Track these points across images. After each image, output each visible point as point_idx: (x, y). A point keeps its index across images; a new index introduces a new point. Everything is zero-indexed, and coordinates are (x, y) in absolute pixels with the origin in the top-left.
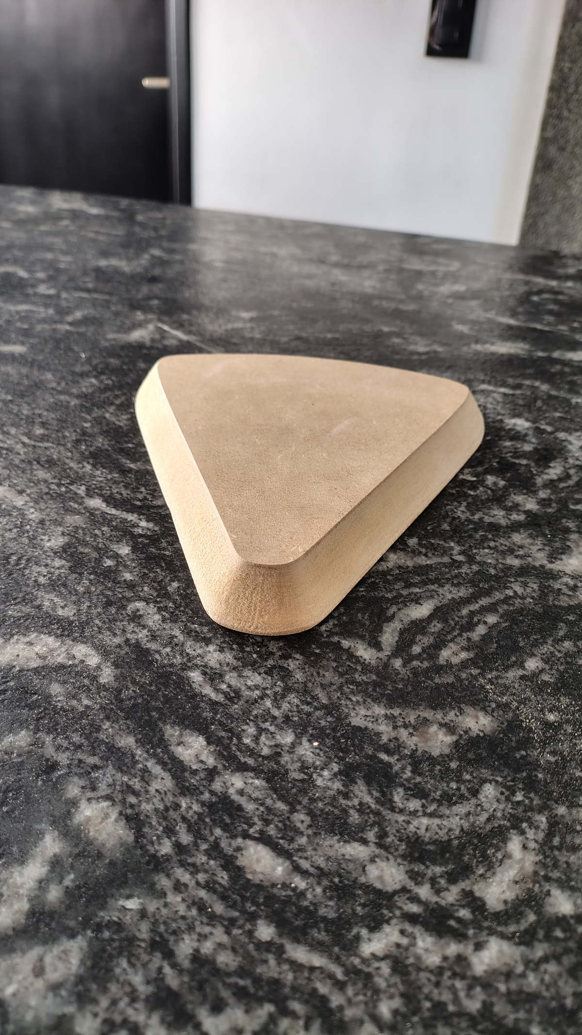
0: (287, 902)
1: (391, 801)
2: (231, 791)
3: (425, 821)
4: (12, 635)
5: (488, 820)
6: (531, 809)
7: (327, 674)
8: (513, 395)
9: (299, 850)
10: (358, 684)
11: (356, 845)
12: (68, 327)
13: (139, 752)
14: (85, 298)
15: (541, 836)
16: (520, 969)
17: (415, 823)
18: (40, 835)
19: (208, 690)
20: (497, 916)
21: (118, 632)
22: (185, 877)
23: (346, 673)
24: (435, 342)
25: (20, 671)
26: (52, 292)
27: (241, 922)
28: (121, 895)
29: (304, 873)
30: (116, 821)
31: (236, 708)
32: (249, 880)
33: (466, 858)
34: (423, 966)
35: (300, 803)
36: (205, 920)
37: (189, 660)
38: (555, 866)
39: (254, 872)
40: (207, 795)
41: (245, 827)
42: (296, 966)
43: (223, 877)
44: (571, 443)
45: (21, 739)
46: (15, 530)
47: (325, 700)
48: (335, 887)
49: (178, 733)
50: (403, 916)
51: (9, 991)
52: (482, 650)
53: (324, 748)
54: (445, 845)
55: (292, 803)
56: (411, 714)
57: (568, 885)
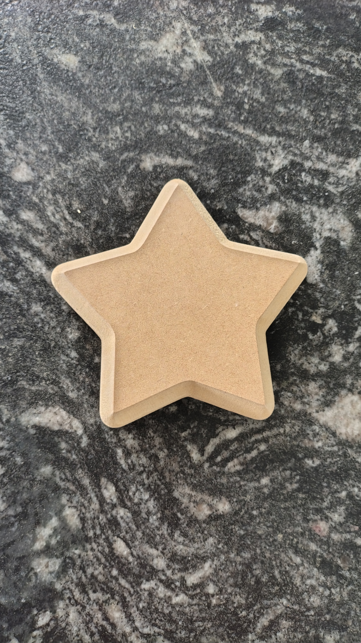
0: (124, 564)
1: (174, 535)
2: (118, 516)
3: (181, 547)
4: (48, 406)
5: (204, 552)
6: (222, 552)
7: (174, 464)
9: (134, 546)
10: (185, 474)
11: (154, 550)
13: (90, 488)
15: (219, 564)
16: (186, 605)
17: (177, 547)
18: (51, 518)
19: (122, 462)
20: (187, 587)
22: (95, 546)
27: (108, 567)
28: (74, 548)
29: (133, 556)
30: (77, 518)
31: (131, 475)
32: (114, 554)
33: (188, 565)
34: (157, 596)
35: (141, 528)
36: (98, 564)
37: (119, 442)
38: (217, 576)
39: (117, 551)
40: (109, 516)
41: (119, 532)
42: (120, 585)
43: (107, 550)
45: (48, 470)
47: (168, 480)
48: (141, 564)
49: (106, 483)
50: (159, 579)
51: (38, 570)
52: (247, 467)
53: (158, 505)
54: (184, 558)
55: (138, 527)
56: (199, 496)
57: (217, 584)
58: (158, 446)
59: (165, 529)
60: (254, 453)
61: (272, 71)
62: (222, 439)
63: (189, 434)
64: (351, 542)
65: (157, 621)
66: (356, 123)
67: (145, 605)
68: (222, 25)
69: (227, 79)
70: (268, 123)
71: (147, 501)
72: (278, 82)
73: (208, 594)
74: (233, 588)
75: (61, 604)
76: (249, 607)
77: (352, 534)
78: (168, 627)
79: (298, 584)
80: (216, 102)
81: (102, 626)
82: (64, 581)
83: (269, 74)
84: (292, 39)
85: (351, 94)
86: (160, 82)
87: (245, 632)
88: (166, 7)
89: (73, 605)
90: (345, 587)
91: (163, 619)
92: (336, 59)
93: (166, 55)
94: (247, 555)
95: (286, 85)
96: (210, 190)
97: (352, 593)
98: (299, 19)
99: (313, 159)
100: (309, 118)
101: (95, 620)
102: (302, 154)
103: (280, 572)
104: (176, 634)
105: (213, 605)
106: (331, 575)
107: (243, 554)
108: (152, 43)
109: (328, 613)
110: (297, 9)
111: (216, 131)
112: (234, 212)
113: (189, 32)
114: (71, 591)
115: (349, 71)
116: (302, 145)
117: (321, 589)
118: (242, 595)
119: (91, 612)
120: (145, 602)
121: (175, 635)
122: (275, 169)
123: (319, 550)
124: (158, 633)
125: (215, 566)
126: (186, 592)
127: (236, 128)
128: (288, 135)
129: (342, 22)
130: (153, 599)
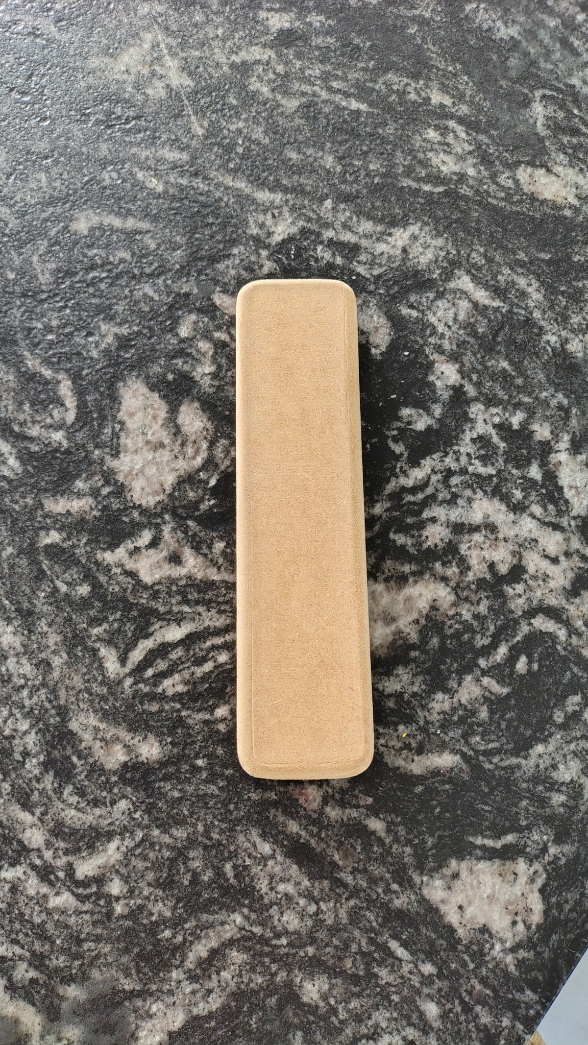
1: (62, 793)
3: (73, 812)
5: (109, 824)
6: (139, 825)
7: (75, 678)
10: (91, 694)
11: (27, 814)
15: (132, 845)
16: (71, 912)
17: (67, 812)
20: (77, 882)
24: (477, 148)
33: (81, 844)
34: (25, 893)
35: (10, 777)
38: (126, 866)
47: (62, 702)
48: (4, 836)
50: (30, 864)
52: (195, 688)
53: (42, 741)
54: (74, 832)
55: (6, 775)
56: (111, 732)
57: (126, 879)
58: (53, 648)
59: (49, 782)
60: (208, 666)
61: (283, 102)
62: (159, 641)
63: (105, 630)
64: (360, 823)
65: (21, 936)
66: (408, 176)
67: (3, 906)
68: (212, 39)
69: (213, 112)
70: (270, 174)
71: (25, 733)
72: (291, 117)
73: (109, 896)
74: (152, 889)
76: (176, 923)
77: (361, 810)
78: (37, 946)
79: (263, 891)
80: (194, 142)
83: (279, 106)
84: (317, 59)
85: (402, 135)
86: (114, 113)
87: (166, 966)
88: (132, 13)
90: (343, 901)
91: (30, 933)
92: (383, 87)
93: (125, 76)
94: (180, 833)
95: (303, 121)
96: (174, 264)
97: (355, 912)
98: (329, 32)
99: (336, 227)
100: (334, 168)
102: (320, 218)
103: (235, 867)
104: (50, 959)
106: (321, 878)
107: (174, 832)
108: (107, 60)
109: (311, 944)
110: (328, 18)
111: (190, 182)
112: (209, 299)
113: (163, 46)
115: (400, 104)
116: (322, 205)
117: (302, 902)
118: (166, 902)
120: (3, 902)
121: (47, 963)
122: (277, 238)
123: (303, 833)
124: (20, 957)
125: (125, 850)
126: (75, 890)
127: (221, 179)
128: (299, 191)
129: (396, 38)
130: (18, 896)
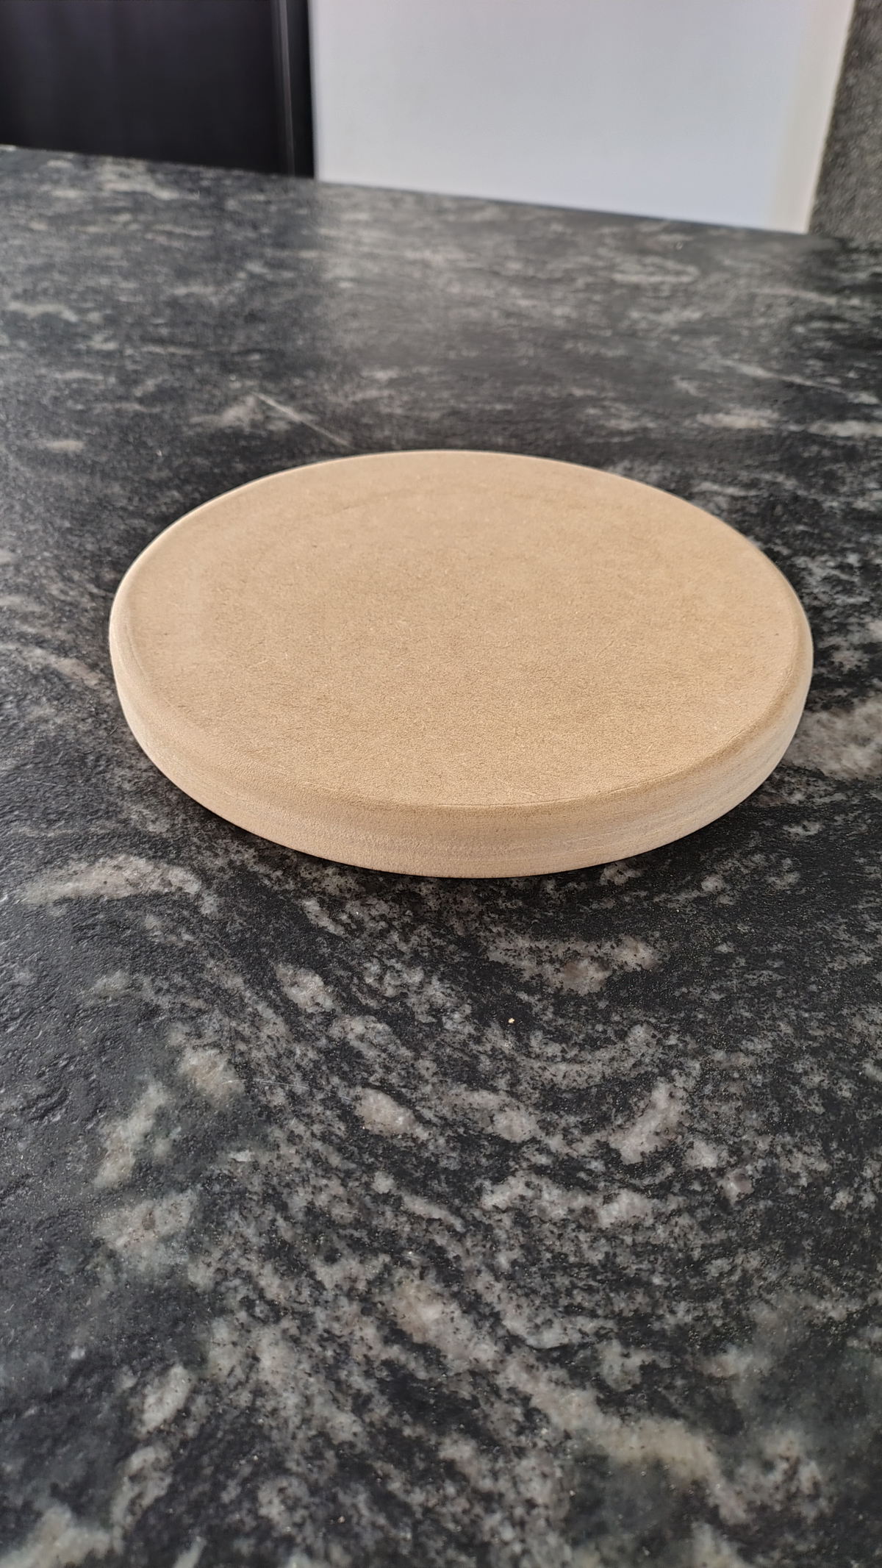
0: (407, 1153)
1: (527, 1046)
2: (351, 1036)
3: (563, 1067)
4: (97, 858)
5: (634, 1066)
6: (685, 1054)
7: (465, 900)
8: (745, 498)
9: (422, 1099)
10: (501, 912)
11: (485, 1093)
12: (137, 407)
13: (248, 994)
14: (157, 354)
15: (691, 1084)
16: (649, 1221)
17: (552, 1069)
18: (143, 1085)
19: (325, 922)
20: (632, 1170)
21: (220, 852)
22: (300, 1129)
23: (488, 898)
24: (645, 412)
25: (109, 901)
26: (111, 346)
27: (358, 1174)
28: (231, 1148)
29: (427, 1123)
30: (225, 1070)
31: (358, 943)
32: (367, 1131)
33: (604, 1108)
34: (546, 1219)
35: (426, 1049)
36: (320, 1173)
37: (304, 886)
38: (703, 1116)
39: (373, 1123)
40: (324, 1042)
41: (365, 1075)
42: (414, 1218)
43: (340, 1128)
44: (811, 574)
45: (116, 981)
46: (90, 720)
47: (461, 933)
48: (459, 1138)
49: (291, 972)
50: (530, 1167)
51: (120, 1243)
53: (456, 987)
54: (582, 1094)
55: (417, 1049)
56: (560, 948)
57: (714, 1137)
59: (497, 1037)
65: (579, 1296)
66: (590, 437)
67: (516, 1254)
69: (352, 429)
73: (702, 1174)
74: (770, 1138)
75: (222, 1331)
76: (847, 1176)
78: (621, 1303)
80: (343, 450)
81: (387, 1364)
82: (217, 1254)
83: (421, 417)
84: (440, 388)
85: (563, 416)
86: (238, 445)
89: (264, 1322)
91: (595, 1284)
92: (520, 394)
93: (238, 423)
101: (358, 1352)
104: (660, 1318)
105: (734, 1200)
107: (748, 1045)
108: (211, 416)
113: (268, 402)
114: (249, 1279)
118: (806, 1149)
119: (336, 1328)
120: (511, 1248)
121: (657, 1326)
124: (597, 1334)
125: (684, 1094)
126: (636, 1182)
130: (536, 1229)
